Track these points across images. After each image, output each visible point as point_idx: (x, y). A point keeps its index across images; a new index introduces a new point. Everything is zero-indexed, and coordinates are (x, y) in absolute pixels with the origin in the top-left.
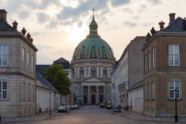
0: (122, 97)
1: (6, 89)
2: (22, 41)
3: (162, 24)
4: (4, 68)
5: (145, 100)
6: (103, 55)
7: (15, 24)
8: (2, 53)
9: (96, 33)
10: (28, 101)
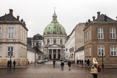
0: (71, 55)
1: (12, 51)
2: (21, 26)
3: (94, 18)
4: (12, 40)
5: (86, 57)
6: (60, 32)
7: (18, 17)
8: (11, 32)
9: (56, 20)
10: (24, 57)
